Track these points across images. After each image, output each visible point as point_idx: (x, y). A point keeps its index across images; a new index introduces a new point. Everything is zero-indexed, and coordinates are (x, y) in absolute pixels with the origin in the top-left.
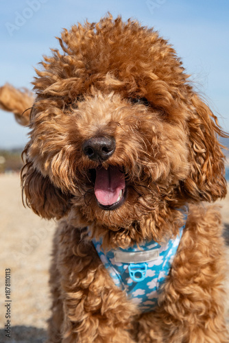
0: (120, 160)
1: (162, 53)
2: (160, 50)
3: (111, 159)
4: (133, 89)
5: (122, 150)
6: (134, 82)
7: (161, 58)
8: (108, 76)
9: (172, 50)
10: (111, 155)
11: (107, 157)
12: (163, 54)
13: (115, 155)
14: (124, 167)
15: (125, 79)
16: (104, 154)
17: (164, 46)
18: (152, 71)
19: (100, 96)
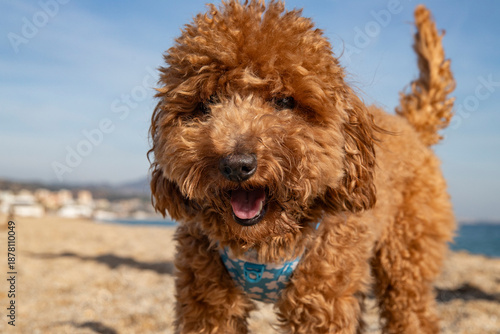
0: (263, 180)
1: (315, 44)
2: (314, 41)
3: (251, 179)
4: (278, 88)
5: (264, 168)
6: (279, 79)
7: (313, 50)
8: (246, 71)
9: (327, 44)
10: (252, 175)
11: (248, 177)
12: (317, 46)
13: (256, 174)
14: (267, 188)
15: (268, 76)
16: (244, 174)
17: (318, 37)
18: (301, 63)
19: (238, 98)
